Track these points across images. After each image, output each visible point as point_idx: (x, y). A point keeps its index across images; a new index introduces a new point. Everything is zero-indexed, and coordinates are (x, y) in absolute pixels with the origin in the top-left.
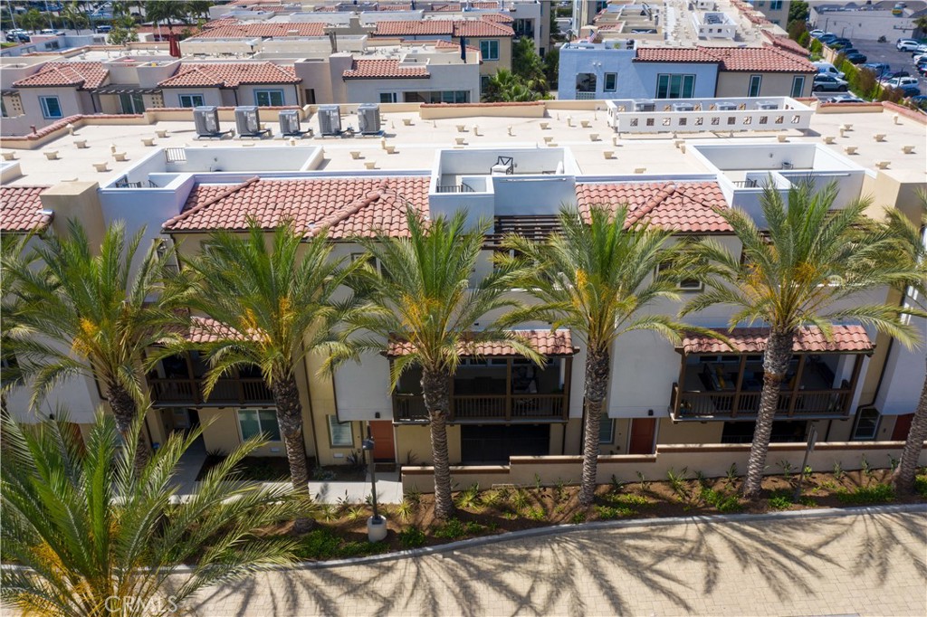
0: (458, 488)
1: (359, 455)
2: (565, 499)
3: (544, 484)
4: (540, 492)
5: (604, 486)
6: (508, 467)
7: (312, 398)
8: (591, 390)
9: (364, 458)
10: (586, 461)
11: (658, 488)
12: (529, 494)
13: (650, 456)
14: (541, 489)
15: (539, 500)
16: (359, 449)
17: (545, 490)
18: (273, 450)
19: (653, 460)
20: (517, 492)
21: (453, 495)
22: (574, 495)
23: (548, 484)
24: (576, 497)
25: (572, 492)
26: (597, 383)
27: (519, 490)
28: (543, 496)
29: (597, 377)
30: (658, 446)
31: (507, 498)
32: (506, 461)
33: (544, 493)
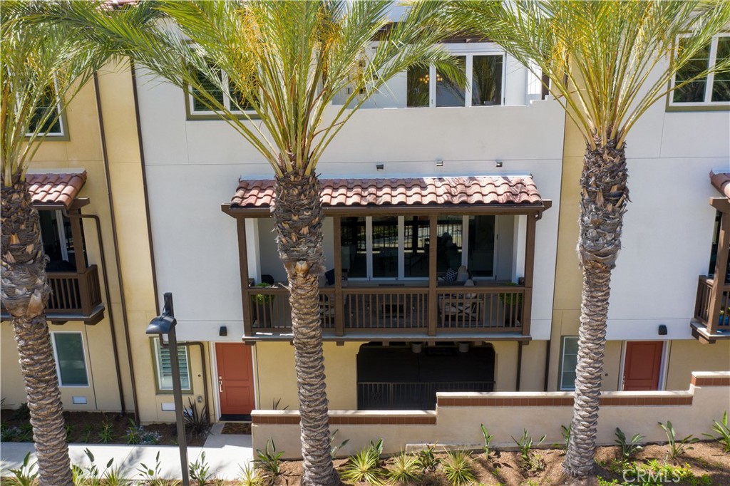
0: (347, 449)
1: (200, 407)
2: (539, 469)
3: (497, 445)
4: (489, 457)
5: (604, 450)
6: (434, 413)
7: (129, 307)
8: (592, 233)
9: (207, 412)
10: (578, 402)
11: (702, 451)
12: (471, 461)
13: (682, 393)
14: (492, 454)
15: (490, 470)
16: (200, 397)
17: (498, 454)
18: (77, 401)
19: (687, 401)
20: (451, 457)
21: (337, 464)
22: (554, 461)
23: (503, 446)
24: (560, 465)
25: (548, 458)
26: (607, 216)
27: (454, 454)
28: (496, 465)
29: (607, 200)
30: (696, 374)
31: (433, 468)
32: (430, 403)
33: (497, 460)
